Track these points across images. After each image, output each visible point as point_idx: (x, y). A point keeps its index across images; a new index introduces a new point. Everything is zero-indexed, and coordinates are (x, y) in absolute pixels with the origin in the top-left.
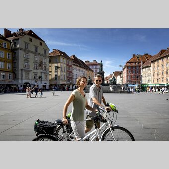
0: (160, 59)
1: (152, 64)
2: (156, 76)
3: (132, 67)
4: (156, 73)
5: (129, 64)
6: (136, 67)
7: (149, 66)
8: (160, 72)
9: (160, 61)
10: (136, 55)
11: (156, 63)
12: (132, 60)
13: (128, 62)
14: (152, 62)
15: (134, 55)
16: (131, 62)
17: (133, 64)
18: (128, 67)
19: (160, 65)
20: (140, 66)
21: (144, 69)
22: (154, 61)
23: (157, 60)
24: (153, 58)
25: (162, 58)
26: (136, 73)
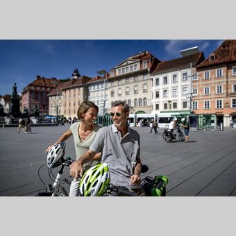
0: (72, 88)
1: (63, 93)
2: (68, 106)
3: (37, 92)
4: (68, 103)
5: (33, 88)
6: (42, 93)
7: (59, 95)
8: (72, 102)
9: (72, 91)
10: (42, 77)
11: (68, 92)
12: (36, 83)
13: (31, 85)
14: (63, 90)
15: (38, 77)
16: (36, 86)
17: (38, 88)
18: (31, 92)
19: (72, 95)
20: (47, 93)
21: (53, 98)
22: (65, 90)
23: (69, 89)
24: (65, 85)
25: (74, 88)
26: (42, 101)
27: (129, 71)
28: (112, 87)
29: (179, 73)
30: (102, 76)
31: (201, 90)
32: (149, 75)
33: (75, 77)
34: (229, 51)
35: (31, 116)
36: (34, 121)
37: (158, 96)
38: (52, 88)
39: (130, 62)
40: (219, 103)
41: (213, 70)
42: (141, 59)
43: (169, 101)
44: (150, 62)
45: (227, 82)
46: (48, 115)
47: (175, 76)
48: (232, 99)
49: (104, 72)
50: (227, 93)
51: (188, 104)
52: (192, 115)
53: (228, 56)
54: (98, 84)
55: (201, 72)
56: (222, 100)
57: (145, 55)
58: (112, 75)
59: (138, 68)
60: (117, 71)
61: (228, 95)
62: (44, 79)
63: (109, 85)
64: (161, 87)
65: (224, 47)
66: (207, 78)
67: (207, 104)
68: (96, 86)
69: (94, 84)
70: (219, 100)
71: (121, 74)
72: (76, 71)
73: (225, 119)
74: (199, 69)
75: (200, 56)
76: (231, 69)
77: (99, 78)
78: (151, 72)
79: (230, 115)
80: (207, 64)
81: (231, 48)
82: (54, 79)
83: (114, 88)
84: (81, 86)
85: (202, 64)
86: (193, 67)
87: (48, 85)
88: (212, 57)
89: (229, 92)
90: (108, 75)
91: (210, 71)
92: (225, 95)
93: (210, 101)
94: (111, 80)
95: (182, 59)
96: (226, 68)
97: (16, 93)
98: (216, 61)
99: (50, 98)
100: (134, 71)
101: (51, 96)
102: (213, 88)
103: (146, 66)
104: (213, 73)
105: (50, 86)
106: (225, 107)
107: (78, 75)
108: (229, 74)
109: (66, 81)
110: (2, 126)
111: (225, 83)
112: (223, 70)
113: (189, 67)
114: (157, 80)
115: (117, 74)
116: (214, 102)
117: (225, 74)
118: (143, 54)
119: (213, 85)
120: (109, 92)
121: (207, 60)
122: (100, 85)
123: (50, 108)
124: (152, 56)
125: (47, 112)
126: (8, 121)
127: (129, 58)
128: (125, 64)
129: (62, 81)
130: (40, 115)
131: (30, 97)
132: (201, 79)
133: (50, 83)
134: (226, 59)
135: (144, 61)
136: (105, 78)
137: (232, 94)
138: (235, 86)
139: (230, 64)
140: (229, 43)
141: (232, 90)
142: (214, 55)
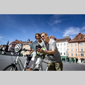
0: (27, 44)
5: (14, 43)
9: (27, 45)
10: (17, 40)
11: (25, 45)
12: (15, 42)
13: (13, 42)
15: (16, 40)
18: (13, 44)
19: (26, 47)
25: (28, 44)
29: (63, 43)
31: (70, 49)
33: (28, 41)
35: (12, 52)
36: (12, 54)
40: (76, 54)
41: (74, 43)
44: (53, 39)
45: (79, 48)
47: (61, 44)
48: (80, 53)
50: (79, 51)
51: (66, 54)
52: (67, 57)
53: (78, 39)
55: (70, 44)
57: (52, 37)
62: (18, 41)
65: (77, 37)
66: (72, 46)
67: (72, 54)
73: (78, 60)
74: (69, 43)
75: (69, 39)
76: (80, 43)
79: (80, 59)
80: (72, 41)
81: (79, 37)
85: (70, 41)
86: (67, 42)
91: (73, 44)
92: (78, 52)
95: (64, 39)
97: (8, 44)
98: (74, 41)
102: (74, 49)
104: (74, 44)
106: (78, 56)
107: (29, 41)
108: (79, 45)
110: (0, 54)
111: (78, 48)
112: (77, 43)
116: (75, 54)
117: (78, 45)
118: (51, 36)
119: (74, 48)
121: (72, 40)
124: (54, 37)
126: (3, 53)
129: (24, 42)
131: (12, 46)
132: (70, 46)
133: (20, 42)
134: (78, 40)
135: (51, 38)
137: (80, 52)
138: (81, 49)
139: (79, 42)
140: (79, 36)
141: (80, 51)
142: (74, 39)
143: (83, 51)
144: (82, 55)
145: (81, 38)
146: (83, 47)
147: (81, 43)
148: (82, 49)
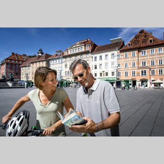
0: (38, 62)
1: (31, 65)
3: (12, 64)
5: (9, 61)
6: (15, 64)
7: (28, 66)
11: (35, 64)
12: (12, 58)
13: (7, 59)
14: (31, 63)
15: (13, 53)
16: (11, 60)
17: (13, 61)
18: (7, 64)
20: (20, 65)
21: (24, 68)
22: (33, 63)
23: (36, 62)
24: (32, 60)
25: (39, 61)
26: (15, 71)
27: (77, 51)
28: (66, 61)
29: (109, 54)
30: (59, 54)
31: (123, 64)
32: (90, 54)
33: (40, 54)
34: (139, 41)
35: (9, 81)
36: (10, 84)
37: (96, 68)
38: (23, 61)
39: (77, 46)
40: (134, 73)
41: (130, 52)
42: (85, 44)
43: (103, 72)
44: (91, 46)
46: (20, 80)
47: (106, 55)
48: (141, 70)
49: (60, 51)
51: (115, 74)
52: (118, 80)
53: (138, 44)
54: (56, 59)
55: (122, 53)
56: (135, 71)
57: (88, 41)
58: (66, 54)
59: (83, 50)
60: (69, 51)
61: (139, 68)
62: (17, 55)
63: (64, 60)
64: (98, 62)
65: (136, 38)
67: (126, 74)
68: (55, 61)
69: (53, 59)
70: (134, 71)
71: (72, 53)
72: (41, 50)
73: (137, 83)
74: (121, 51)
75: (122, 43)
76: (140, 52)
77: (57, 55)
78: (91, 52)
79: (140, 80)
81: (140, 39)
82: (25, 55)
83: (67, 62)
84: (44, 61)
85: (123, 48)
86: (118, 50)
87: (20, 59)
88: (129, 44)
89: (139, 66)
90: (63, 53)
91: (128, 53)
92: (137, 68)
93: (128, 71)
94: (65, 57)
95: (111, 45)
96: (137, 51)
98: (132, 47)
99: (22, 68)
100: (80, 51)
101: (22, 67)
102: (130, 64)
103: (88, 48)
104: (130, 54)
105: (21, 60)
106: (137, 75)
107: (42, 53)
108: (139, 55)
109: (33, 57)
111: (137, 61)
112: (136, 52)
113: (116, 50)
114: (96, 57)
115: (69, 53)
116: (131, 72)
117: (137, 55)
118: (86, 40)
119: (130, 61)
120: (63, 65)
121: (126, 46)
122: (58, 60)
123: (22, 76)
124: (92, 42)
125: (20, 78)
127: (77, 43)
128: (75, 46)
129: (30, 57)
130: (14, 80)
131: (7, 68)
132: (122, 57)
133: (21, 58)
134: (137, 46)
135: (87, 45)
136: (61, 55)
137: (141, 67)
138: (143, 62)
139: (139, 49)
140: (139, 36)
141: (141, 65)
142: (130, 43)
143: (146, 65)
144: (144, 74)
145: (144, 41)
146: (146, 58)
147: (144, 51)
148: (145, 62)
